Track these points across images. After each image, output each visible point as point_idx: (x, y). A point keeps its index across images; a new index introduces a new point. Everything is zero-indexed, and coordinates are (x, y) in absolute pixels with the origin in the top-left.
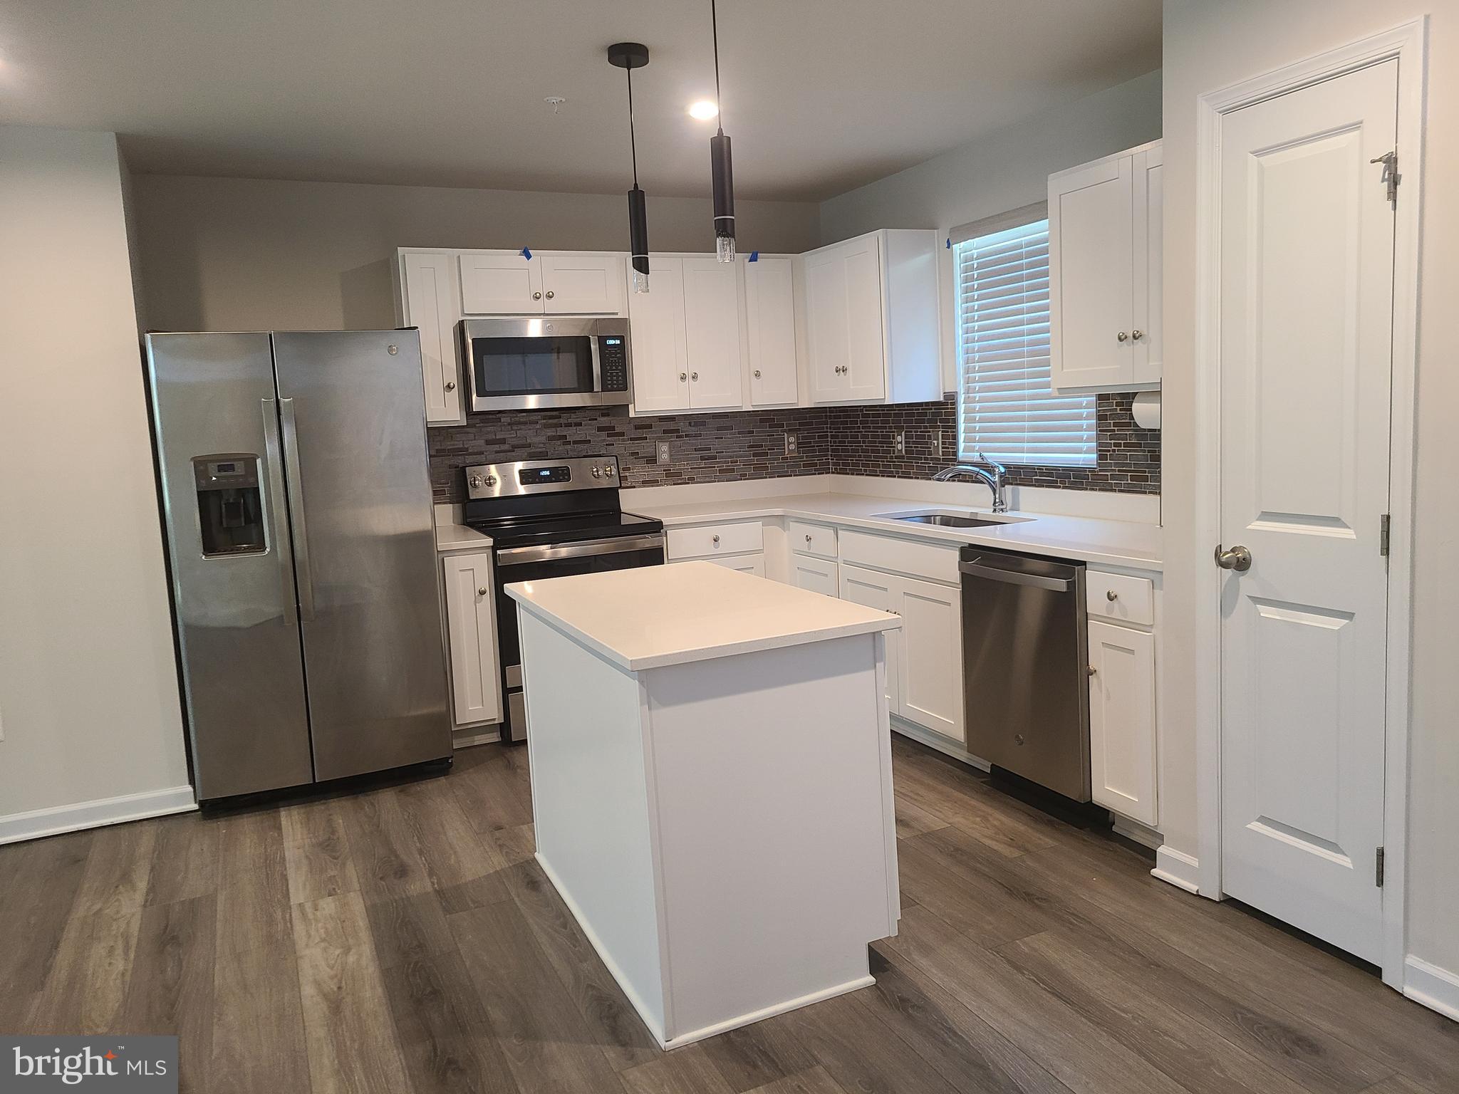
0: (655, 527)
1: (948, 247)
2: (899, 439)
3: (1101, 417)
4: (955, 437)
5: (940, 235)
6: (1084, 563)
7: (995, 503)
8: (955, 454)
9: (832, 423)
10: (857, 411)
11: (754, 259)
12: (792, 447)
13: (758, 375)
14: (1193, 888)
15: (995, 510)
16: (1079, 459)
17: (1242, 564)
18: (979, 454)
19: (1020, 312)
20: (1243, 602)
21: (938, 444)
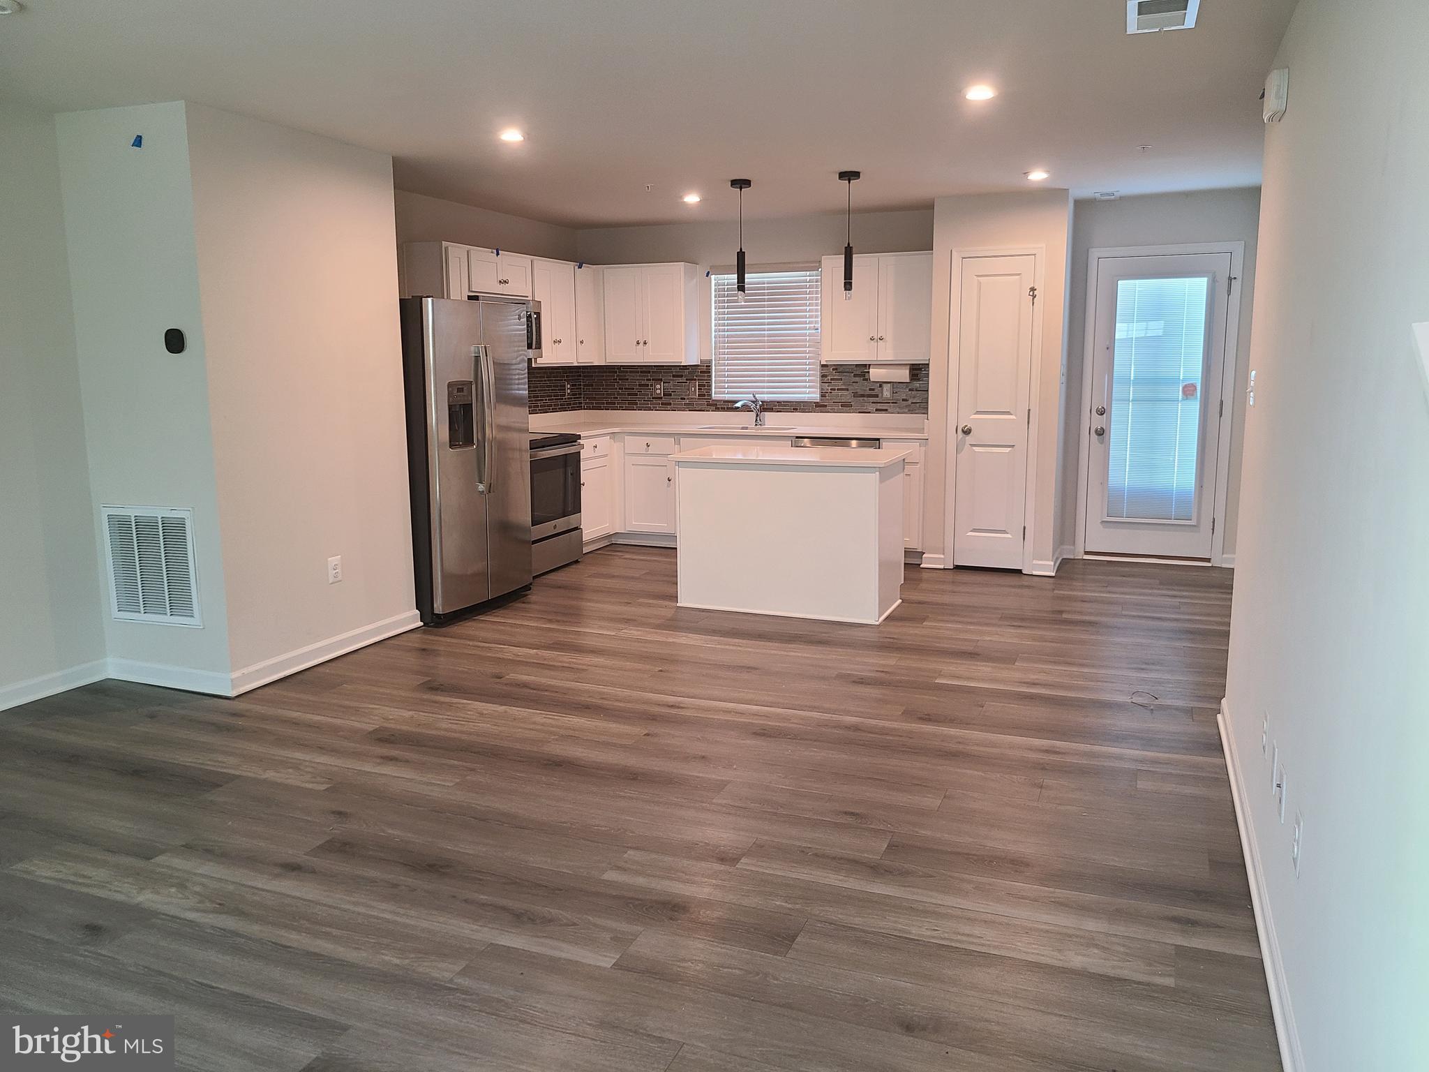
0: (573, 439)
1: (707, 276)
2: (658, 386)
3: (823, 376)
4: (710, 386)
5: (701, 270)
6: (878, 439)
7: (756, 420)
8: (710, 395)
9: (584, 376)
10: (615, 369)
11: (580, 267)
12: (569, 391)
13: (582, 342)
14: (942, 567)
15: (756, 425)
16: (805, 397)
17: (967, 432)
18: (752, 395)
19: (763, 318)
20: (967, 446)
21: (695, 390)
